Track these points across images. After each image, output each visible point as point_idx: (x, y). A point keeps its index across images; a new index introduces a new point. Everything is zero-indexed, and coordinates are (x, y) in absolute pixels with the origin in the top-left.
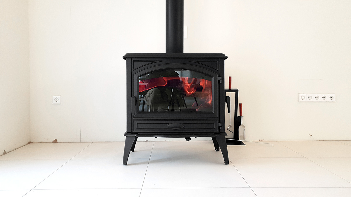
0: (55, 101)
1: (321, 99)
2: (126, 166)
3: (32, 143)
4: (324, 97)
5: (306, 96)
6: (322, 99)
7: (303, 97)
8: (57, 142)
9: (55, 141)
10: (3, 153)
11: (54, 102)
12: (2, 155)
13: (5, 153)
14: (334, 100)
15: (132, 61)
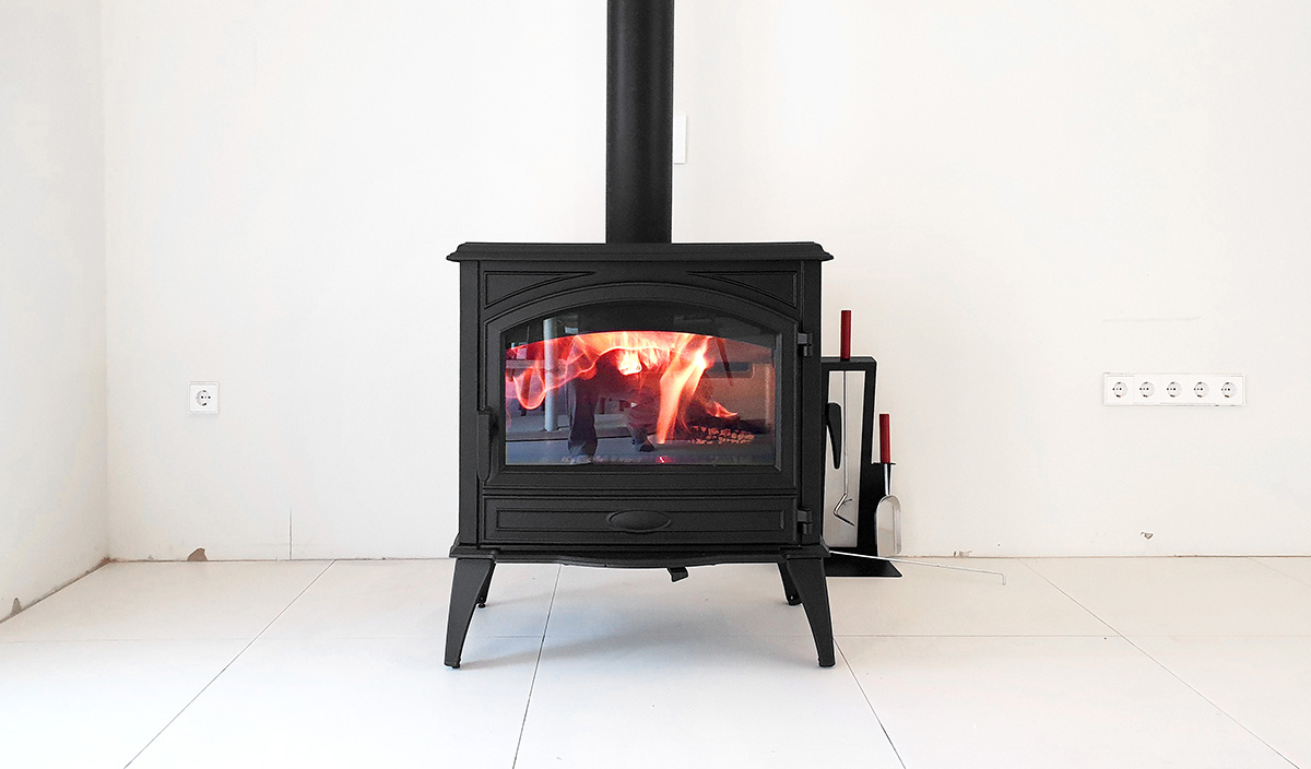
0: (198, 402)
1: (1187, 395)
2: (456, 671)
3: (115, 561)
4: (1200, 387)
5: (1132, 386)
6: (1194, 394)
7: (1119, 387)
8: (205, 559)
9: (198, 556)
10: (9, 608)
11: (196, 407)
12: (8, 618)
13: (17, 609)
14: (1236, 399)
15: (482, 272)
